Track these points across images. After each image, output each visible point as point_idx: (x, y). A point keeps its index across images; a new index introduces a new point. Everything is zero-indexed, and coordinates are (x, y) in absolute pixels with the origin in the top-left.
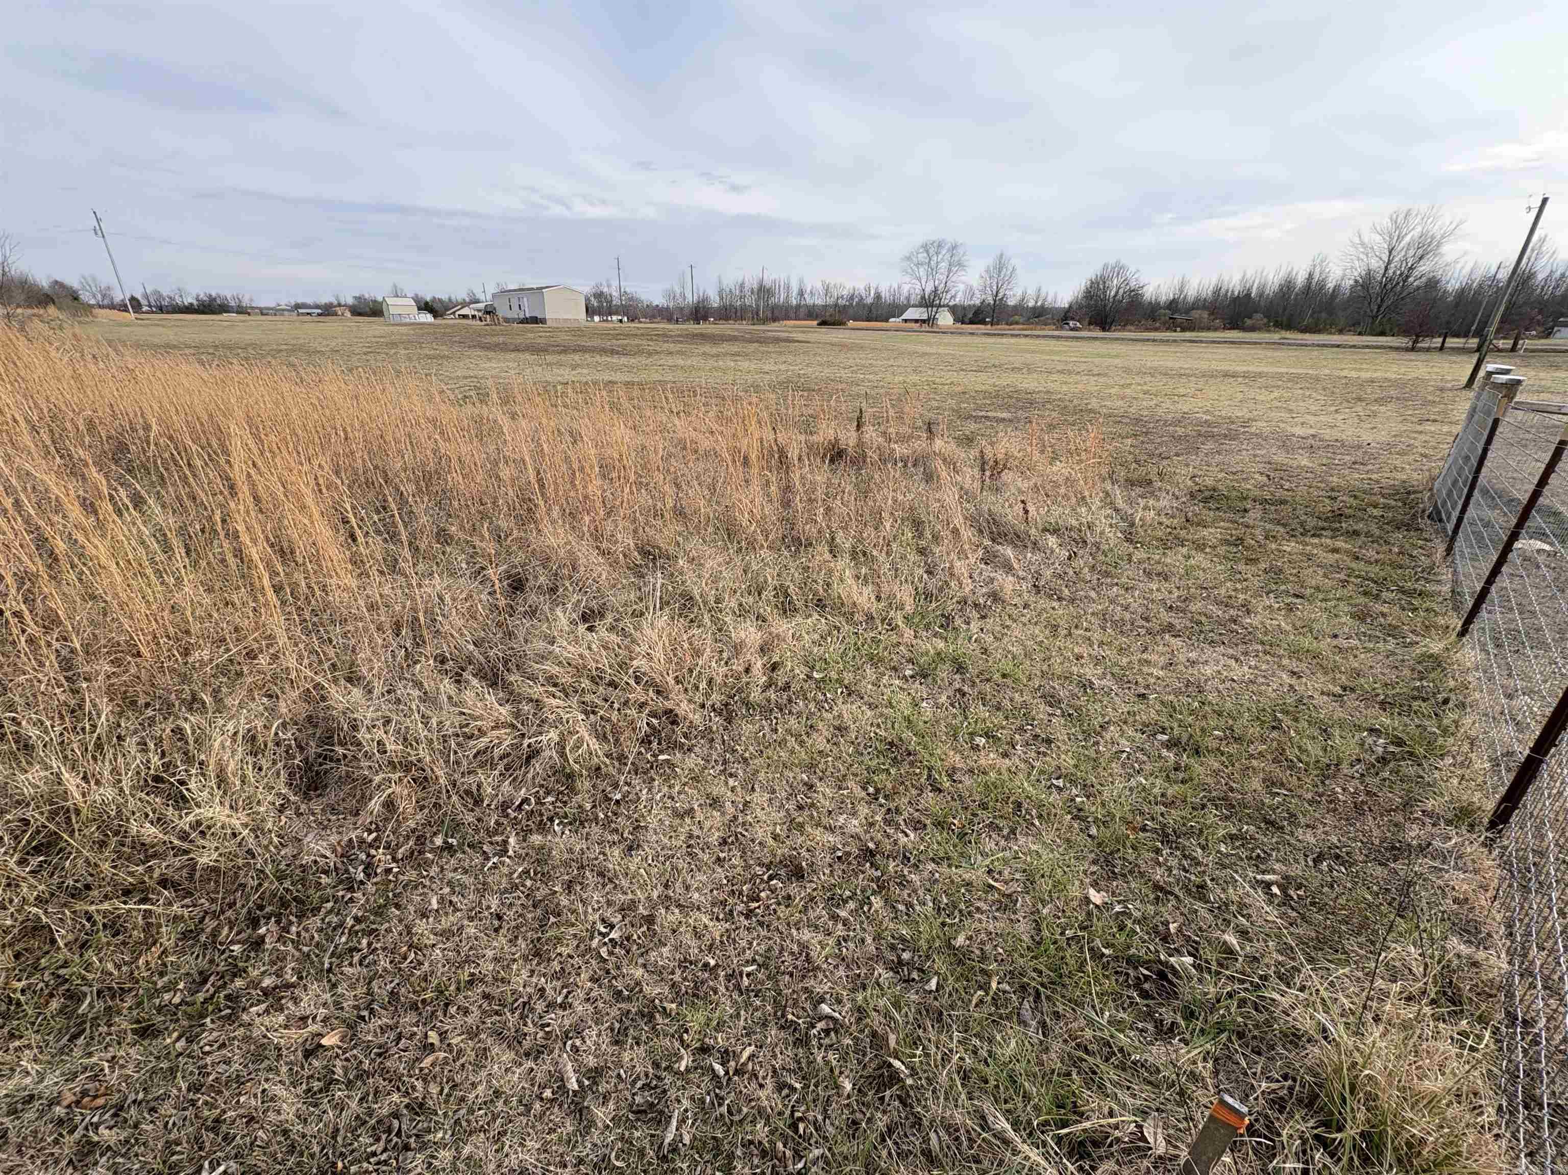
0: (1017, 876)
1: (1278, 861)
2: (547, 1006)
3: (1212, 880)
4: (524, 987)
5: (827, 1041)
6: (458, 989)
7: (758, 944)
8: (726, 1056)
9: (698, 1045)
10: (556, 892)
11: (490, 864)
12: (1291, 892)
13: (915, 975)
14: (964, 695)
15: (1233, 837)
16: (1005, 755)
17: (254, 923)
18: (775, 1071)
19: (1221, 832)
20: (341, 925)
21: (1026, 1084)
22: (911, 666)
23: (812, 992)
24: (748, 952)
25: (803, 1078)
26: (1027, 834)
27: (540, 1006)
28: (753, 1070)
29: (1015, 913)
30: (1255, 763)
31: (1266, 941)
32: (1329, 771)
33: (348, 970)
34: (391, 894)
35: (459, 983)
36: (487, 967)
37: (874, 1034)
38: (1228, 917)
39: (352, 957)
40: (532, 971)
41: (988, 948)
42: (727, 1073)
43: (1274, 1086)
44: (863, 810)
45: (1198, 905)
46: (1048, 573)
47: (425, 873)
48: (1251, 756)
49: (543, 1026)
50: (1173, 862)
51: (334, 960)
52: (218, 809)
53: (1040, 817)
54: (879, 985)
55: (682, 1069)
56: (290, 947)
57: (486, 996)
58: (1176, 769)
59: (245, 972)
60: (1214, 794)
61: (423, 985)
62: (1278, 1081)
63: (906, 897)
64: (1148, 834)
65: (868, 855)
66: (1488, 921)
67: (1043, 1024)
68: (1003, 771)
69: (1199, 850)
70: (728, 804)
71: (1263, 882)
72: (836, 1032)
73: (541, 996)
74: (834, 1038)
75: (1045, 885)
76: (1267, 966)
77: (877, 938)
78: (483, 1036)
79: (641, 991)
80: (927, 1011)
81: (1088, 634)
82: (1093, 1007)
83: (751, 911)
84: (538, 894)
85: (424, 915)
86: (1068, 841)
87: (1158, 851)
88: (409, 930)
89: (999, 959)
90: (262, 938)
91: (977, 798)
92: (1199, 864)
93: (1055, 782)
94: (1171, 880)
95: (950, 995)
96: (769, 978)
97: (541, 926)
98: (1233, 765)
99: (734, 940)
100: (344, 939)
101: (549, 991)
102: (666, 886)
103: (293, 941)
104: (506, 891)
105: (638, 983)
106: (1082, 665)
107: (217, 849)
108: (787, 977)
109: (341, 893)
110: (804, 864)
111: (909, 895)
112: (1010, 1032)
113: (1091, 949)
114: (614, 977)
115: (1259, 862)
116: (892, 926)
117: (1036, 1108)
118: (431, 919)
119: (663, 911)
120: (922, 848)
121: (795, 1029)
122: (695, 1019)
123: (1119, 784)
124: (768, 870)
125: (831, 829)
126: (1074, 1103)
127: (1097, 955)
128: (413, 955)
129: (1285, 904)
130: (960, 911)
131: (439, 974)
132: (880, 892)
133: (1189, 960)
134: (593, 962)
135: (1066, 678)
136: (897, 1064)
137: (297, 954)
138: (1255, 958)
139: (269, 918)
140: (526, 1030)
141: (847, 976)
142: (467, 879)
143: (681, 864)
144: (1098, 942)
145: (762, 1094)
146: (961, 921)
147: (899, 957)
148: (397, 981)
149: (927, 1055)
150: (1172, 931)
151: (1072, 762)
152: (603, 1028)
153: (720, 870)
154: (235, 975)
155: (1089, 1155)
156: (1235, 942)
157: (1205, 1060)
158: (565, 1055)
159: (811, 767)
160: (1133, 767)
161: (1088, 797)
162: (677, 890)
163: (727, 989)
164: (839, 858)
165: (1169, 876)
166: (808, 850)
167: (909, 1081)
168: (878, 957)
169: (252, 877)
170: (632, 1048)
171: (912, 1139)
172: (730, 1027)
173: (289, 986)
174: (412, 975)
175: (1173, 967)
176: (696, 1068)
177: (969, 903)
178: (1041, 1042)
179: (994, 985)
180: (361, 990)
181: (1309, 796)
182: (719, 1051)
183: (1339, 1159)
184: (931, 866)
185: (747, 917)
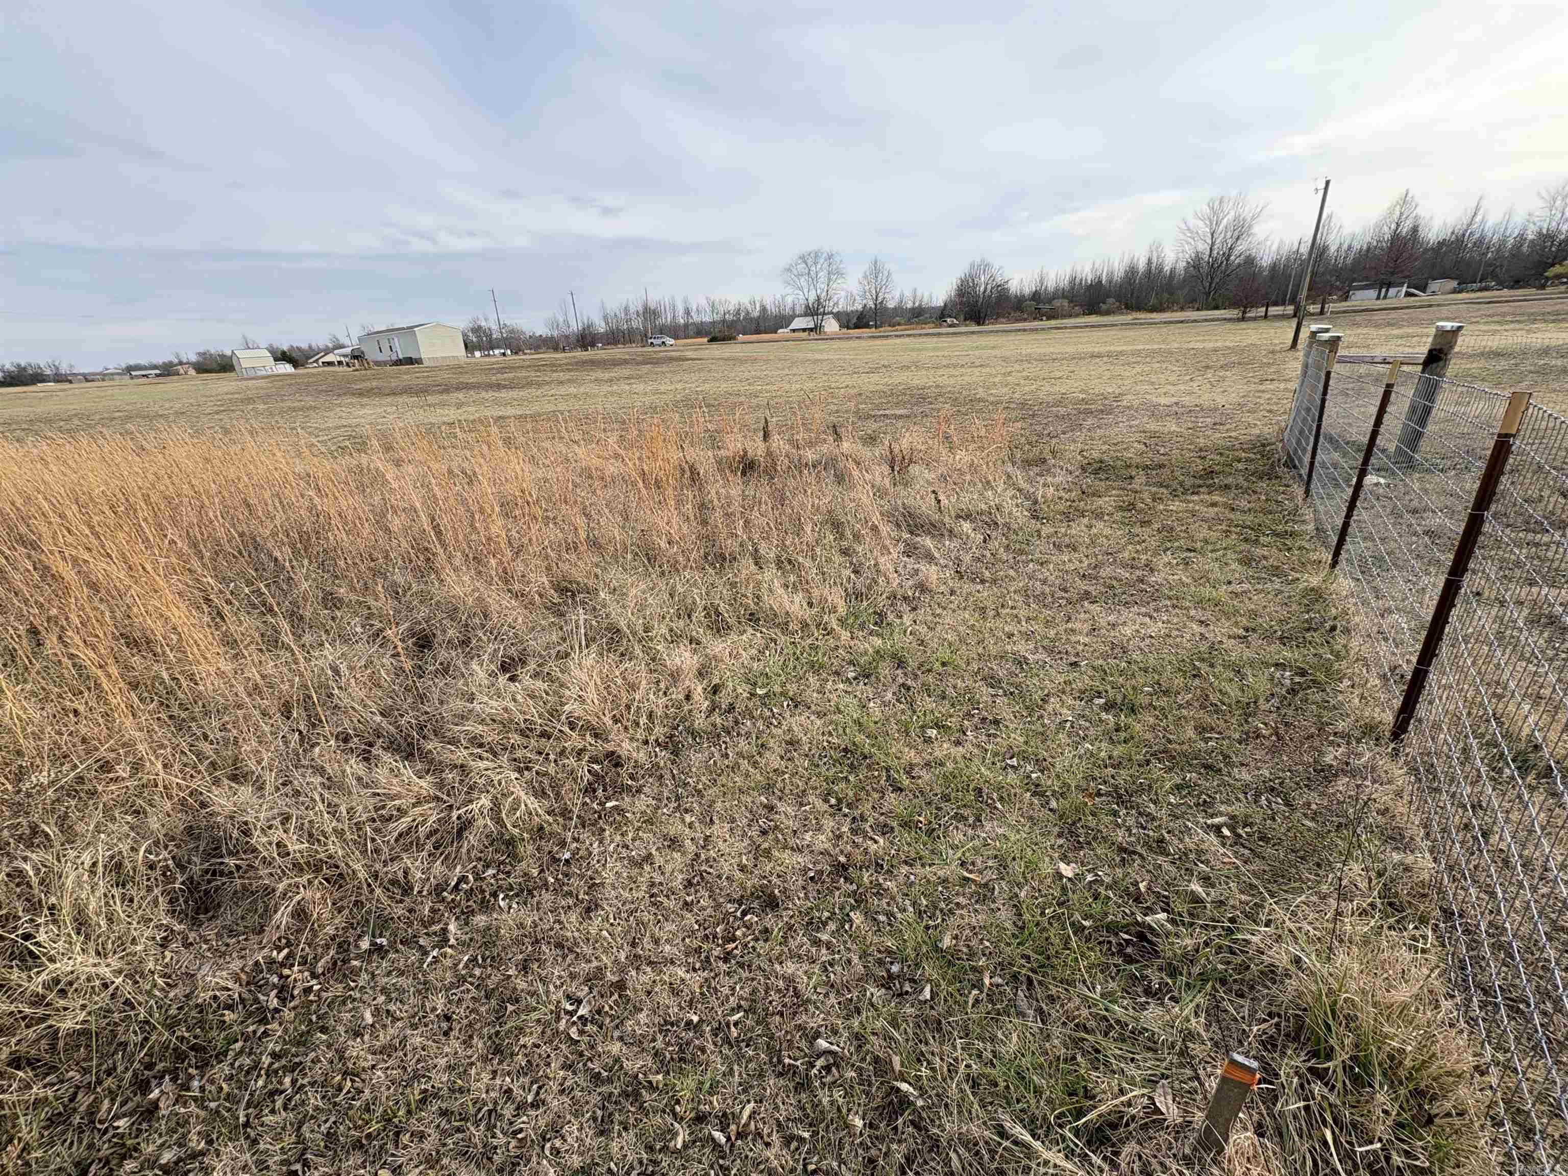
0: (990, 863)
1: (1222, 803)
2: (517, 1109)
3: (1169, 832)
4: (487, 1092)
5: (829, 1079)
6: (409, 1112)
7: (742, 988)
8: (724, 1121)
9: (693, 1115)
10: (510, 976)
11: (430, 959)
12: (1240, 831)
13: (907, 987)
14: (909, 689)
15: (1178, 787)
16: (958, 743)
17: (143, 1087)
18: (779, 1124)
19: (1168, 785)
20: (256, 1066)
21: (1035, 1078)
22: (852, 668)
23: (806, 1028)
24: (732, 999)
25: (810, 1125)
26: (992, 819)
27: (508, 1111)
28: (756, 1129)
29: (994, 902)
30: (1184, 712)
31: (1227, 884)
32: (1248, 710)
33: (269, 1119)
34: (314, 1018)
35: (409, 1105)
36: (440, 1079)
37: (876, 1060)
38: (1188, 865)
39: (273, 1102)
40: (494, 1072)
41: (974, 943)
42: (729, 1139)
43: (1263, 1026)
44: (829, 824)
45: (1160, 859)
46: (967, 559)
47: (352, 984)
48: (1180, 707)
49: (515, 1133)
50: (1131, 821)
51: (250, 1110)
52: (79, 960)
53: (1001, 799)
54: (873, 1006)
55: (679, 1146)
56: (192, 1107)
57: (444, 1113)
58: (1117, 730)
59: (136, 1150)
60: (1156, 748)
61: (366, 1116)
62: (1265, 1021)
63: (885, 906)
64: (1104, 798)
65: (841, 870)
66: (1409, 825)
67: (1040, 1011)
68: (959, 759)
69: (1152, 805)
70: (688, 842)
71: (1213, 826)
72: (838, 1067)
73: (509, 1098)
74: (837, 1074)
75: (1018, 867)
76: (1233, 907)
77: (864, 955)
78: (445, 1161)
79: (621, 1067)
80: (926, 1022)
81: (1015, 612)
82: (1084, 982)
83: (728, 953)
84: (489, 982)
85: (357, 1034)
86: (1031, 818)
87: (1115, 814)
88: (341, 1054)
89: (987, 952)
90: (155, 1105)
91: (939, 791)
92: (1154, 819)
93: (1009, 761)
94: (1133, 839)
95: (946, 1001)
96: (758, 1023)
97: (498, 1019)
98: (1166, 718)
99: (715, 989)
100: (260, 1083)
101: (517, 1091)
102: (634, 945)
103: (195, 1099)
104: (452, 985)
105: (617, 1060)
106: (1014, 643)
107: (83, 1007)
108: (778, 1018)
109: (251, 1028)
110: (776, 891)
111: (888, 904)
112: (1009, 1026)
113: (1073, 924)
114: (590, 1059)
115: (1206, 806)
116: (876, 940)
117: (1049, 1101)
118: (366, 1037)
119: (634, 973)
120: (893, 852)
121: (794, 1073)
122: (686, 1087)
123: (1068, 753)
124: (740, 905)
125: (799, 850)
126: (1085, 1087)
127: (1079, 929)
128: (349, 1084)
129: (1236, 843)
130: (941, 911)
131: (384, 1099)
132: (859, 906)
133: (1162, 916)
134: (563, 1047)
135: (1002, 657)
136: (904, 1087)
137: (203, 1113)
138: (1221, 902)
139: (163, 1077)
140: (495, 1142)
141: (839, 1003)
142: (404, 982)
143: (646, 917)
144: (1077, 916)
145: (770, 1153)
146: (943, 920)
147: (888, 971)
148: (333, 1119)
149: (933, 1070)
150: (1143, 890)
151: (1022, 739)
152: (584, 1120)
153: (689, 915)
154: (123, 1157)
155: (1109, 1140)
156: (1200, 890)
157: (1197, 1015)
158: (545, 1162)
159: (769, 788)
160: (1078, 735)
161: (1042, 772)
162: (647, 947)
163: (715, 1044)
164: (812, 878)
165: (1130, 835)
166: (779, 876)
167: (920, 1103)
168: (868, 976)
169: (135, 1032)
170: (620, 1135)
171: (933, 1164)
172: (724, 1087)
173: (194, 1155)
174: (351, 1107)
175: (1150, 927)
176: (694, 1142)
177: (948, 900)
178: (1041, 1029)
179: (987, 981)
180: (289, 1139)
181: (1237, 736)
182: (716, 1117)
183: (1333, 1087)
184: (904, 869)
185: (726, 960)
